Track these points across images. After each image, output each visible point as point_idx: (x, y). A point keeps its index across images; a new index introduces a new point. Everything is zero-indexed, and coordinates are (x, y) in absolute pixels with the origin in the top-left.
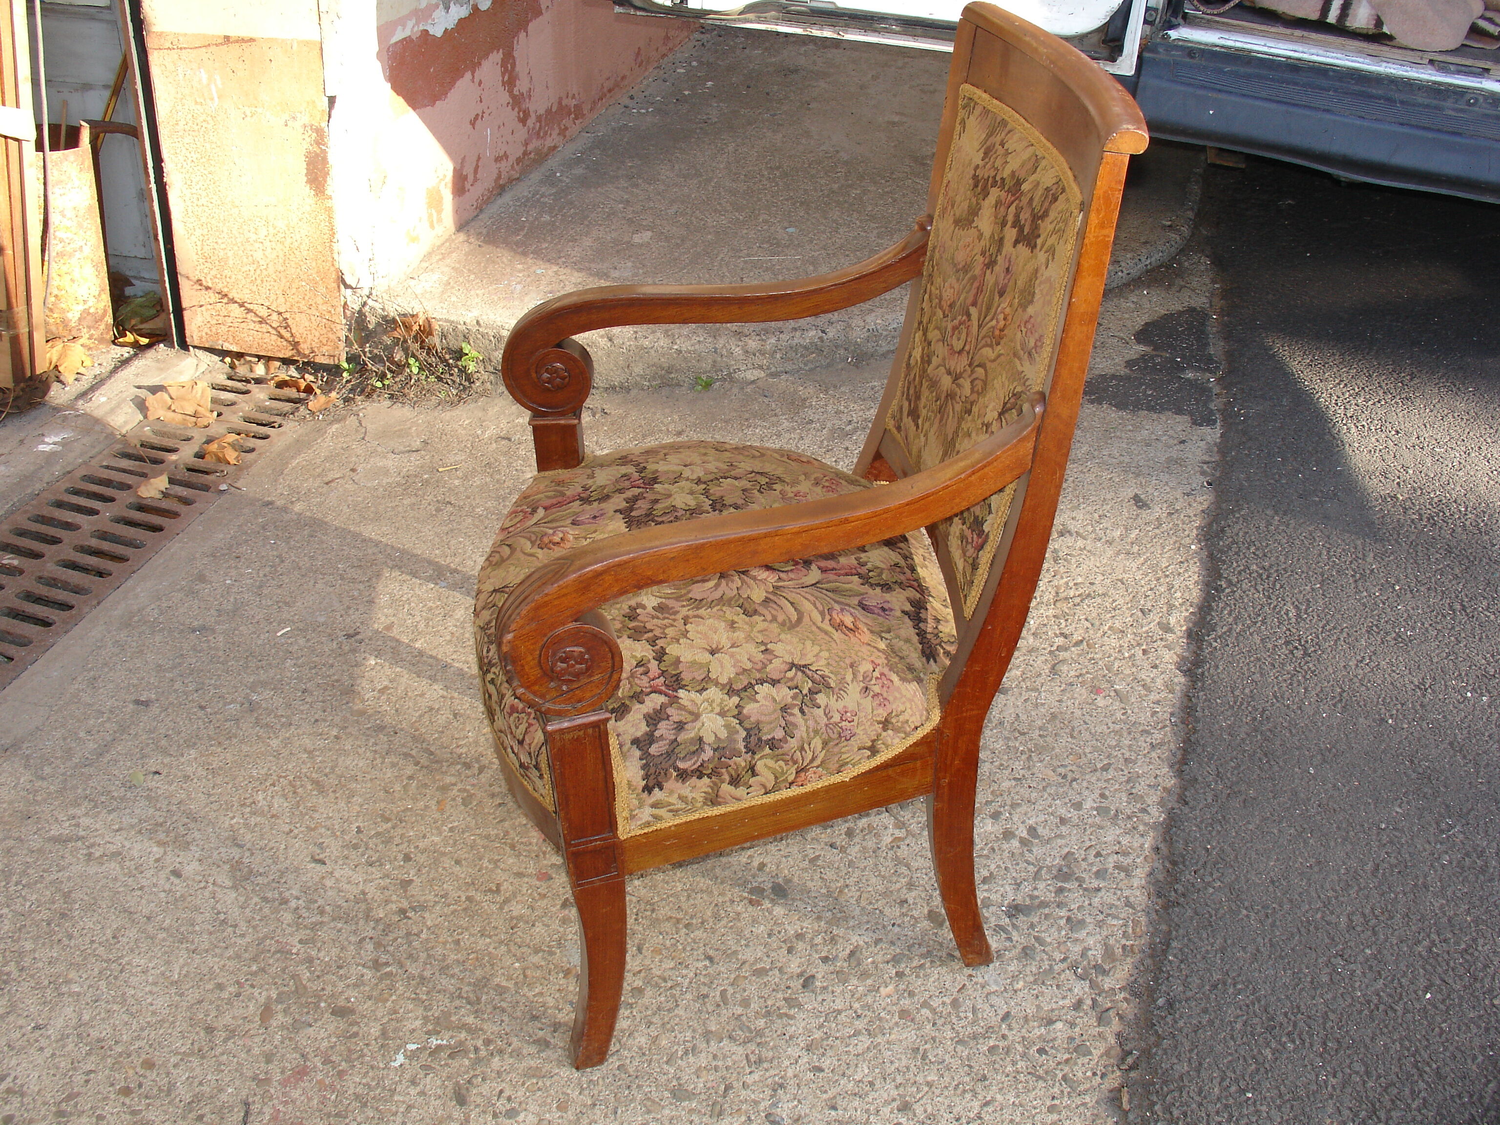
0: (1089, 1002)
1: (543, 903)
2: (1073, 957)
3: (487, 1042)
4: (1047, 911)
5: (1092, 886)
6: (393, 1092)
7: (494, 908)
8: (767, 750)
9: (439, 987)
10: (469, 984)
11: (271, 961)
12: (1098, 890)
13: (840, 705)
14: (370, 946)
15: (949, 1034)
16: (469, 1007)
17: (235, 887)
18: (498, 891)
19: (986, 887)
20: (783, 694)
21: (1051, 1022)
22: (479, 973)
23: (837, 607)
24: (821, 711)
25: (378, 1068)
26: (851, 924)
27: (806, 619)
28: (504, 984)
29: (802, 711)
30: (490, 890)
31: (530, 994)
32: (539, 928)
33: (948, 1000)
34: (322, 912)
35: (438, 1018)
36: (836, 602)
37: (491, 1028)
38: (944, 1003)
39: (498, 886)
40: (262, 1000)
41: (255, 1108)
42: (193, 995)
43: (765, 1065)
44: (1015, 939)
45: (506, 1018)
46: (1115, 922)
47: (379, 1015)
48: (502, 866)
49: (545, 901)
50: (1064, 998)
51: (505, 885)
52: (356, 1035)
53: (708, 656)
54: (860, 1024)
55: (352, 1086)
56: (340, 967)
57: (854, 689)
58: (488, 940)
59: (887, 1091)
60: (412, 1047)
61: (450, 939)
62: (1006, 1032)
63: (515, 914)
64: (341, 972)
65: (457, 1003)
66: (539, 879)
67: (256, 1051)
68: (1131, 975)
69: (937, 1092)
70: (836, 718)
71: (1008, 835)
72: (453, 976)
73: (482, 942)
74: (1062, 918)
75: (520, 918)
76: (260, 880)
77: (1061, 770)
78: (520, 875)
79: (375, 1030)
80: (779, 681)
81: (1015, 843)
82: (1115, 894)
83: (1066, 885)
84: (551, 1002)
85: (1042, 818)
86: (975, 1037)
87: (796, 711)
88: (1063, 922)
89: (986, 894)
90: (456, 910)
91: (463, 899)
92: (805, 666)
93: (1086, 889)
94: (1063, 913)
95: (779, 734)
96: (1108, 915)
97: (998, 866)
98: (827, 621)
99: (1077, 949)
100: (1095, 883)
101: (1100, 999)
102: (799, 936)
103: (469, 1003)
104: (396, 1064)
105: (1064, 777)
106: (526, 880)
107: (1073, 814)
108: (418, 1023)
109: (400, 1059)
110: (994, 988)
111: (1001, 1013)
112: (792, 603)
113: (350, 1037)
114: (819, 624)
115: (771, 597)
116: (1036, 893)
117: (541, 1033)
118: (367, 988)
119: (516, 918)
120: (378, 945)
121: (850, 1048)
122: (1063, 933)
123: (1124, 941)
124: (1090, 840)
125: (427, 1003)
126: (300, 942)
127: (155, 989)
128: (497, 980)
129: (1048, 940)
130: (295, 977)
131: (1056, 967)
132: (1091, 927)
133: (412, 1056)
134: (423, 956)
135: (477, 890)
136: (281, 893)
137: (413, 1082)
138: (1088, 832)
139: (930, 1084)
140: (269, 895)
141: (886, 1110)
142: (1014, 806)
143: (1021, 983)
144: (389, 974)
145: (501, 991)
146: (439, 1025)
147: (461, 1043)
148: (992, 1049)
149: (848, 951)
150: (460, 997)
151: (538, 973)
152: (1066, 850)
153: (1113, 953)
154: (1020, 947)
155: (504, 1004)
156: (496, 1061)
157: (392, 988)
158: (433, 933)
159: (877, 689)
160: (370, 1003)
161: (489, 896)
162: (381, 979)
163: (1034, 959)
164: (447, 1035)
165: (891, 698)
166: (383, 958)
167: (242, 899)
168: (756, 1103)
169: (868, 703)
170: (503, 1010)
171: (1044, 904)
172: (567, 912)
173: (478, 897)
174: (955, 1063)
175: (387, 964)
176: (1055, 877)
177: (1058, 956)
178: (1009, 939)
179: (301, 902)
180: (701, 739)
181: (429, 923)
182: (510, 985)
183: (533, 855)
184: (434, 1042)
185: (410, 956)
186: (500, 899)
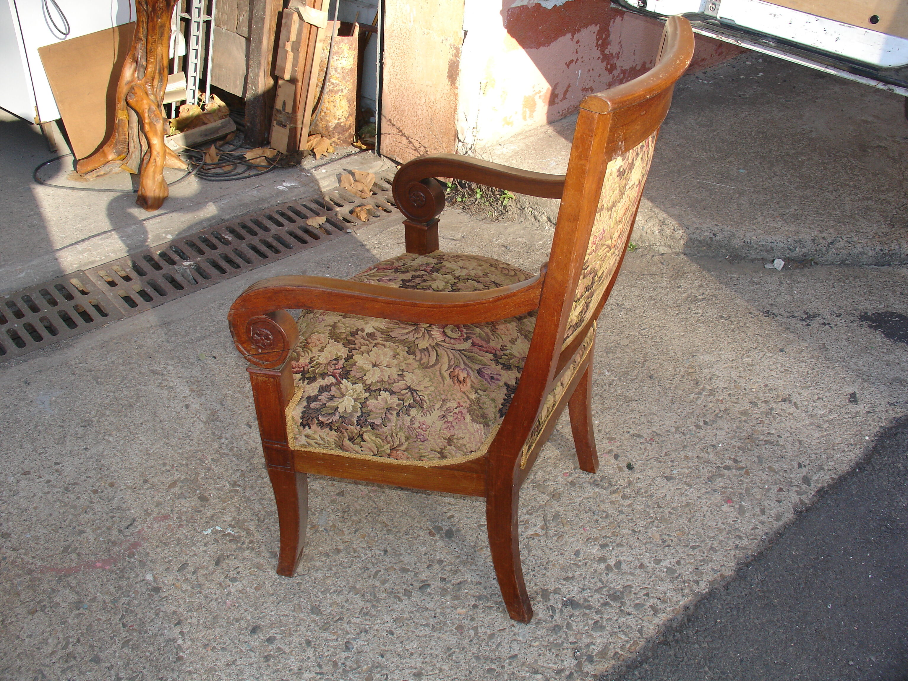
0: (567, 673)
2: (580, 644)
3: (251, 542)
4: (587, 611)
5: (627, 610)
6: (194, 544)
8: (369, 428)
9: (252, 507)
11: (193, 462)
12: (629, 614)
13: (422, 419)
14: (238, 474)
15: (474, 650)
16: (257, 522)
17: (205, 423)
19: (564, 582)
20: (394, 401)
21: (536, 672)
23: (462, 366)
24: (408, 418)
25: (197, 531)
26: (473, 567)
27: (437, 367)
29: (398, 414)
33: (489, 632)
34: (231, 449)
35: (239, 520)
36: (464, 363)
37: (258, 536)
38: (486, 632)
40: (176, 478)
41: (136, 523)
42: (151, 463)
43: (367, 617)
44: (555, 618)
45: (268, 535)
46: (623, 637)
47: (217, 507)
50: (555, 663)
52: (200, 511)
53: (371, 366)
54: (432, 621)
55: (180, 533)
56: (219, 478)
57: (436, 413)
59: (416, 661)
60: (218, 528)
62: (506, 665)
64: (217, 481)
65: (253, 518)
67: (156, 499)
68: (606, 671)
69: (442, 676)
70: (416, 425)
71: (602, 559)
74: (593, 619)
76: (218, 424)
77: (666, 537)
79: (209, 514)
80: (395, 393)
81: (602, 566)
82: (637, 621)
83: (612, 603)
85: (630, 559)
86: (486, 659)
87: (395, 413)
88: (591, 622)
89: (560, 586)
92: (415, 391)
93: (621, 611)
94: (596, 617)
95: (378, 421)
96: (622, 631)
97: (581, 575)
98: (449, 372)
99: (587, 641)
100: (630, 610)
101: (575, 675)
102: (440, 562)
103: (258, 520)
104: (205, 533)
105: (664, 542)
107: (651, 565)
108: (230, 519)
109: (209, 531)
110: (520, 638)
111: (512, 653)
112: (437, 355)
113: (197, 511)
114: (443, 371)
115: (430, 348)
116: (590, 599)
118: (222, 493)
120: (243, 475)
121: (417, 631)
122: (586, 628)
123: (618, 650)
124: (649, 584)
125: (241, 511)
126: (212, 459)
127: (139, 454)
129: (574, 628)
130: (197, 474)
131: (565, 645)
132: (606, 633)
133: (214, 532)
134: (257, 489)
136: (222, 433)
137: (205, 545)
138: (652, 579)
139: (441, 670)
140: (216, 432)
141: (407, 671)
142: (620, 545)
143: (537, 643)
144: (237, 491)
146: (238, 524)
147: (240, 537)
148: (490, 670)
149: (458, 581)
150: (257, 515)
152: (629, 583)
153: (606, 654)
154: (554, 623)
156: (247, 552)
157: (232, 498)
159: (450, 419)
160: (217, 500)
162: (231, 491)
163: (556, 634)
164: (237, 530)
165: (457, 427)
166: (240, 482)
167: (204, 429)
168: (347, 633)
169: (439, 424)
170: (270, 531)
171: (589, 607)
172: (337, 497)
174: (464, 666)
175: (239, 486)
176: (609, 596)
177: (572, 639)
178: (552, 617)
179: (227, 441)
180: (337, 408)
184: (229, 531)
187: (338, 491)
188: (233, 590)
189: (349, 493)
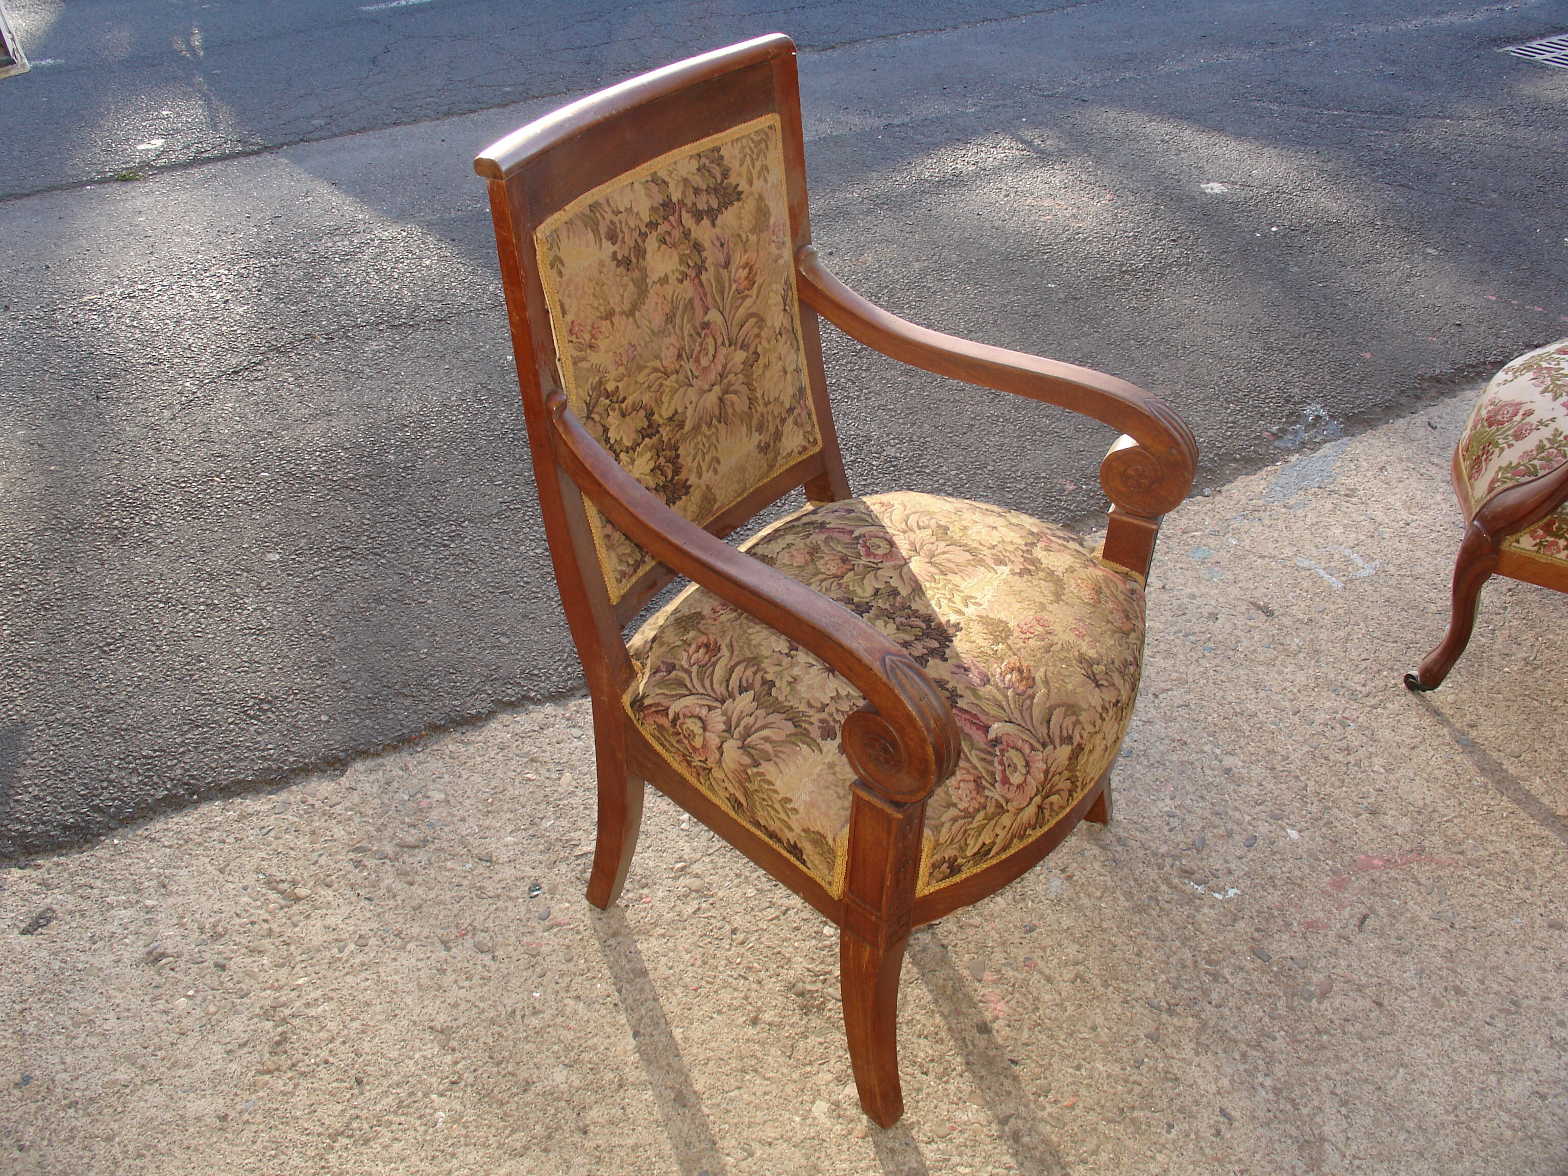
1: (1048, 941)
3: (1160, 867)
6: (1247, 874)
7: (1090, 964)
9: (1174, 927)
10: (1149, 915)
11: (1308, 1035)
14: (1214, 995)
16: (1160, 898)
17: (1323, 1139)
18: (1077, 976)
22: (1136, 919)
25: (1250, 896)
28: (1122, 898)
30: (1083, 980)
31: (1108, 878)
32: (1066, 922)
34: (1244, 1055)
35: (1187, 903)
39: (1073, 982)
40: (1326, 1003)
41: (1355, 921)
42: (1388, 1043)
45: (1137, 872)
47: (1232, 934)
48: (1057, 997)
49: (1044, 943)
51: (1068, 976)
52: (1257, 930)
56: (1248, 993)
58: (1113, 939)
60: (1219, 896)
61: (1143, 960)
63: (1077, 947)
64: (1248, 988)
65: (1167, 906)
66: (1036, 965)
67: (1343, 963)
72: (1159, 929)
73: (1119, 940)
75: (1075, 941)
76: (1294, 1132)
78: (1049, 980)
79: (1241, 925)
84: (1097, 866)
90: (1123, 982)
91: (1111, 988)
103: (1157, 900)
104: (1235, 891)
106: (1047, 971)
108: (1205, 910)
109: (1231, 892)
113: (1262, 931)
117: (1119, 849)
118: (1233, 961)
119: (1078, 942)
120: (1206, 993)
125: (1190, 920)
126: (1274, 1039)
127: (1423, 1068)
128: (1127, 904)
130: (1291, 1008)
133: (1222, 890)
134: (1173, 960)
135: (1094, 989)
136: (1277, 1102)
137: (1230, 872)
140: (1289, 1107)
144: (1209, 962)
145: (1129, 896)
147: (1180, 877)
150: (1162, 909)
151: (1091, 889)
155: (1132, 883)
156: (1163, 849)
157: (1212, 950)
158: (1154, 974)
160: (1236, 948)
161: (1088, 976)
162: (1217, 963)
164: (1187, 888)
166: (1207, 978)
167: (1318, 1119)
170: (1135, 880)
172: (1035, 922)
173: (1097, 982)
175: (1207, 972)
179: (1261, 1079)
181: (1153, 985)
182: (1118, 893)
183: (1024, 990)
184: (1200, 889)
185: (1184, 967)
186: (1081, 968)
187: (1034, 934)
188: (1168, 801)
189: (1016, 926)
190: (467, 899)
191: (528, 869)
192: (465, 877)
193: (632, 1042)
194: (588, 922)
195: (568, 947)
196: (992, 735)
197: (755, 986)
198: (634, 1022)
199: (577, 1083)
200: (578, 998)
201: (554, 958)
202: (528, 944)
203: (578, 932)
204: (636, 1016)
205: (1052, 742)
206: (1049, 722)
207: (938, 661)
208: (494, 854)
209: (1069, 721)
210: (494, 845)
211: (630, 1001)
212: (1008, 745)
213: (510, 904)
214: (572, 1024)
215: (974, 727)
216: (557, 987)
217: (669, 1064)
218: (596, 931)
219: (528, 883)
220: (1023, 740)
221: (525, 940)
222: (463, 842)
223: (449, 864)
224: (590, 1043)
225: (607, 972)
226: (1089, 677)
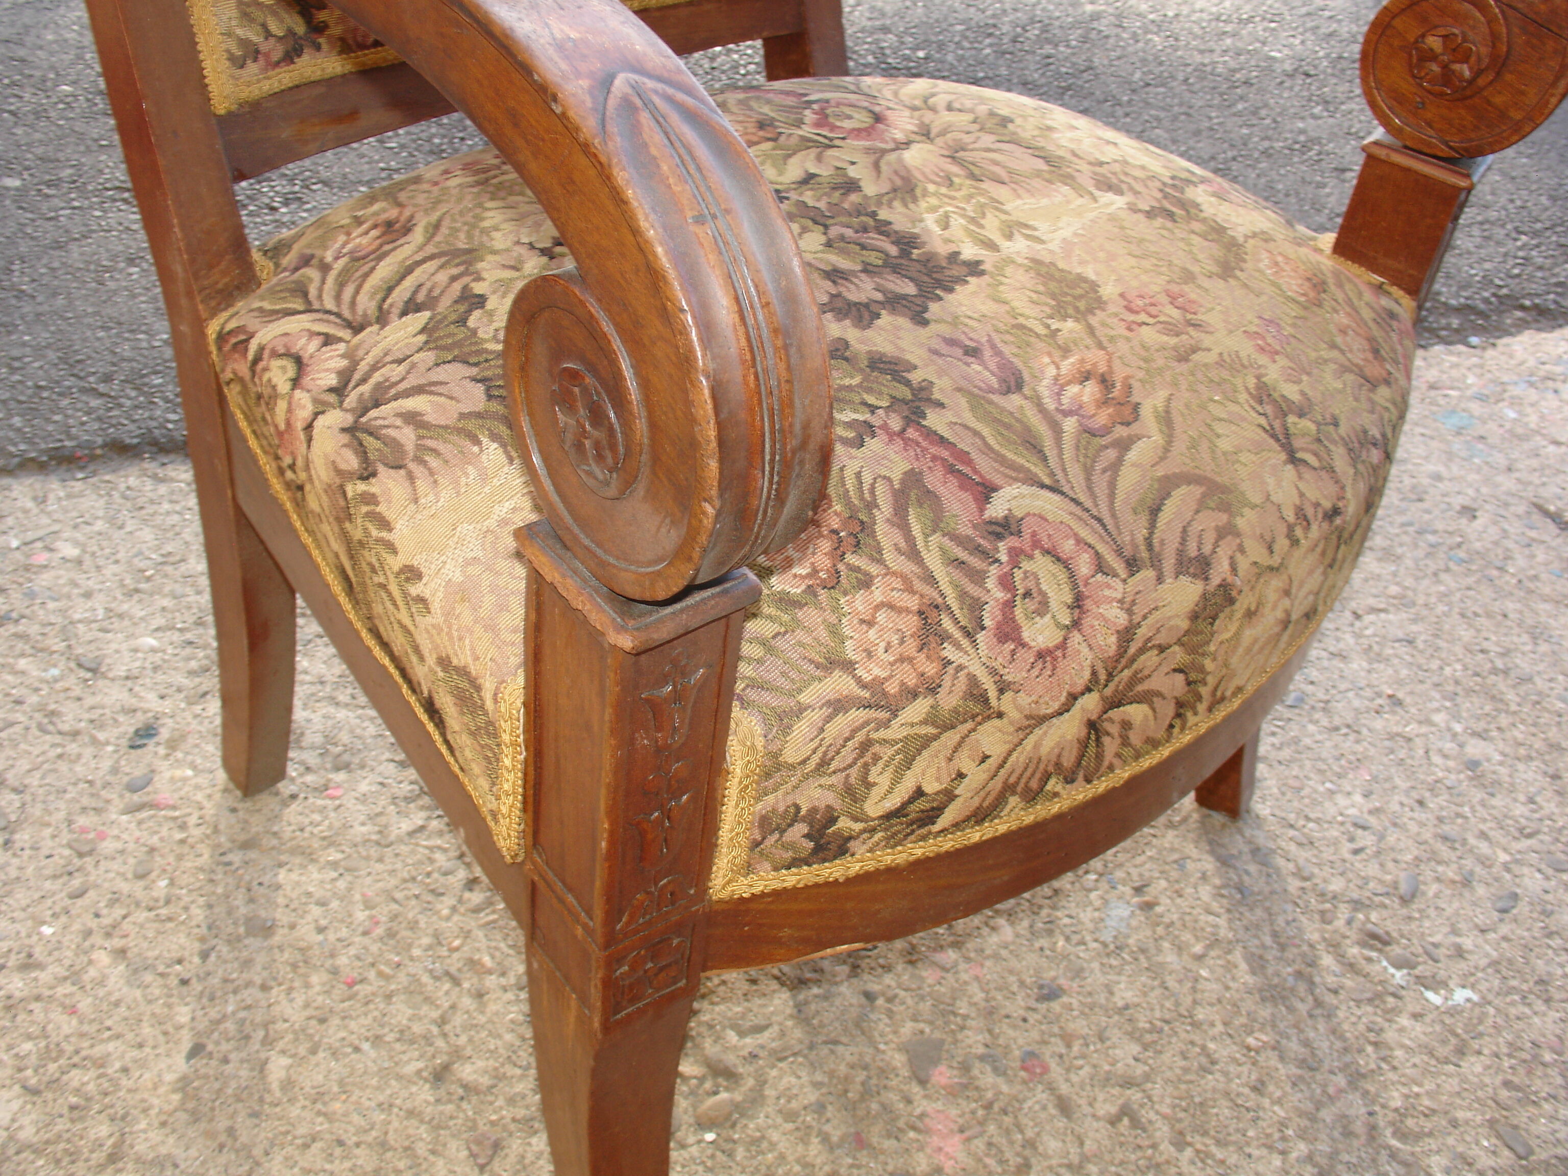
1: (1079, 1026)
3: (1325, 918)
6: (1494, 963)
7: (1157, 1089)
9: (1338, 1045)
10: (1291, 1009)
16: (1317, 979)
18: (1125, 1111)
22: (1265, 1012)
25: (1498, 1010)
28: (1243, 966)
30: (1136, 1123)
31: (1222, 922)
32: (1125, 994)
35: (1371, 1001)
37: (1312, 931)
39: (1114, 1121)
45: (1280, 921)
47: (1455, 1081)
48: (1074, 1150)
49: (1071, 1026)
51: (1107, 1108)
52: (1507, 1084)
55: (1549, 1020)
58: (1212, 1046)
60: (1434, 998)
61: (1266, 1102)
63: (1135, 1049)
65: (1330, 999)
66: (1046, 1069)
72: (1306, 1043)
73: (1222, 1050)
75: (1134, 1035)
78: (1065, 1107)
79: (1473, 1066)
84: (1205, 892)
90: (1218, 1143)
91: (1189, 1152)
103: (1312, 983)
104: (1468, 993)
106: (1064, 1089)
108: (1404, 1021)
109: (1461, 996)
113: (1517, 1088)
117: (1253, 868)
119: (1139, 1040)
125: (1372, 1036)
128: (1250, 979)
133: (1442, 986)
134: (1326, 1114)
135: (1154, 1146)
137: (1460, 953)
145: (1257, 963)
147: (1363, 944)
150: (1318, 1003)
151: (1187, 936)
155: (1268, 940)
156: (1336, 885)
157: (1409, 1109)
158: (1284, 1139)
160: (1460, 1115)
161: (1147, 1114)
162: (1418, 1137)
164: (1374, 969)
170: (1275, 935)
172: (1062, 981)
173: (1162, 1131)
181: (1277, 1161)
182: (1237, 956)
183: (1008, 1120)
184: (1399, 976)
185: (1348, 1134)
186: (1135, 1095)
187: (1056, 1006)
188: (1358, 798)
189: (1022, 983)
190: (17, 729)
191: (152, 696)
192: (37, 690)
193: (180, 1064)
194: (210, 810)
195: (152, 850)
196: (997, 508)
197: (467, 1002)
198: (202, 1025)
199: (27, 1134)
200: (122, 952)
201: (115, 866)
202: (84, 830)
203: (183, 827)
204: (214, 1014)
205: (1156, 562)
206: (1155, 512)
207: (904, 322)
208: (108, 661)
209: (1209, 521)
210: (114, 646)
211: (215, 981)
212: (1036, 543)
213: (88, 752)
214: (85, 1004)
215: (953, 482)
216: (93, 924)
217: (231, 1132)
218: (216, 830)
219: (139, 720)
220: (1079, 541)
221: (82, 821)
222: (66, 633)
223: (22, 663)
224: (98, 1051)
225: (198, 914)
226: (1274, 436)
